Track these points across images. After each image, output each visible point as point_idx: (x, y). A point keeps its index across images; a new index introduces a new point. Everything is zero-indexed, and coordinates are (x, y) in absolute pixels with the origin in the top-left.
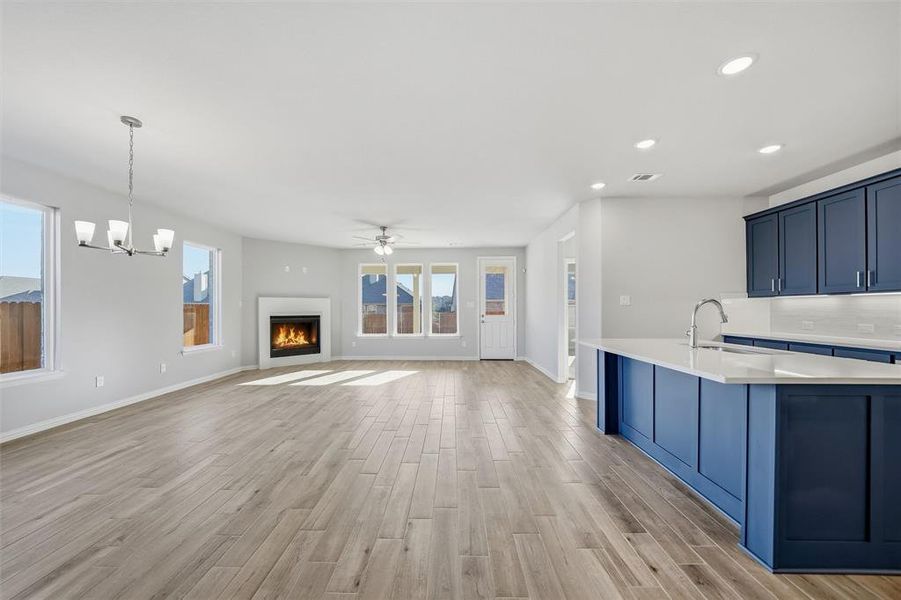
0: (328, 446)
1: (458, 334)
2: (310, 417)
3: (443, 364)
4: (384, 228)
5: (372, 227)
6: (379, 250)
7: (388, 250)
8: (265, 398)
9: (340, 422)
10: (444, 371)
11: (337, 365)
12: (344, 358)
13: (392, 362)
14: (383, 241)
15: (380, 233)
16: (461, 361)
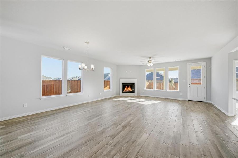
0: (126, 120)
1: (179, 91)
2: (125, 111)
3: (172, 100)
4: (150, 58)
5: (147, 58)
6: (149, 65)
7: (151, 64)
8: (117, 104)
9: (131, 114)
10: (171, 103)
11: (139, 97)
12: (141, 95)
13: (154, 97)
14: (150, 62)
15: (149, 59)
16: (180, 100)
